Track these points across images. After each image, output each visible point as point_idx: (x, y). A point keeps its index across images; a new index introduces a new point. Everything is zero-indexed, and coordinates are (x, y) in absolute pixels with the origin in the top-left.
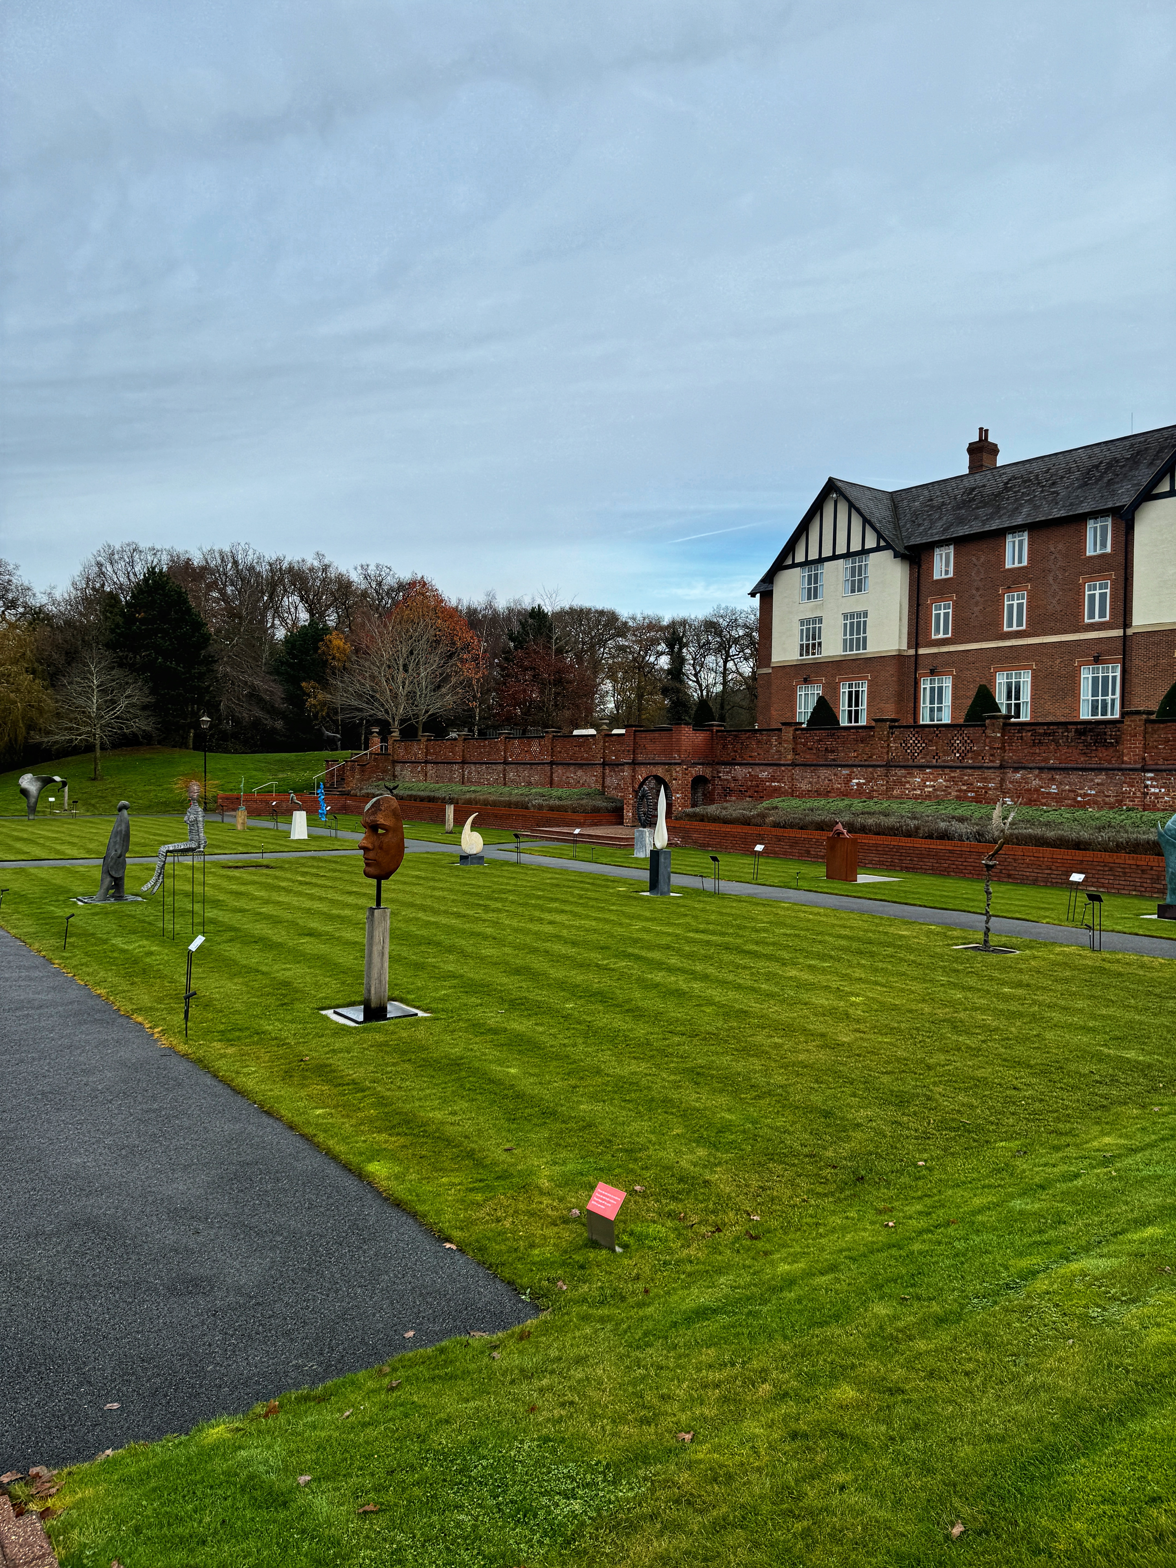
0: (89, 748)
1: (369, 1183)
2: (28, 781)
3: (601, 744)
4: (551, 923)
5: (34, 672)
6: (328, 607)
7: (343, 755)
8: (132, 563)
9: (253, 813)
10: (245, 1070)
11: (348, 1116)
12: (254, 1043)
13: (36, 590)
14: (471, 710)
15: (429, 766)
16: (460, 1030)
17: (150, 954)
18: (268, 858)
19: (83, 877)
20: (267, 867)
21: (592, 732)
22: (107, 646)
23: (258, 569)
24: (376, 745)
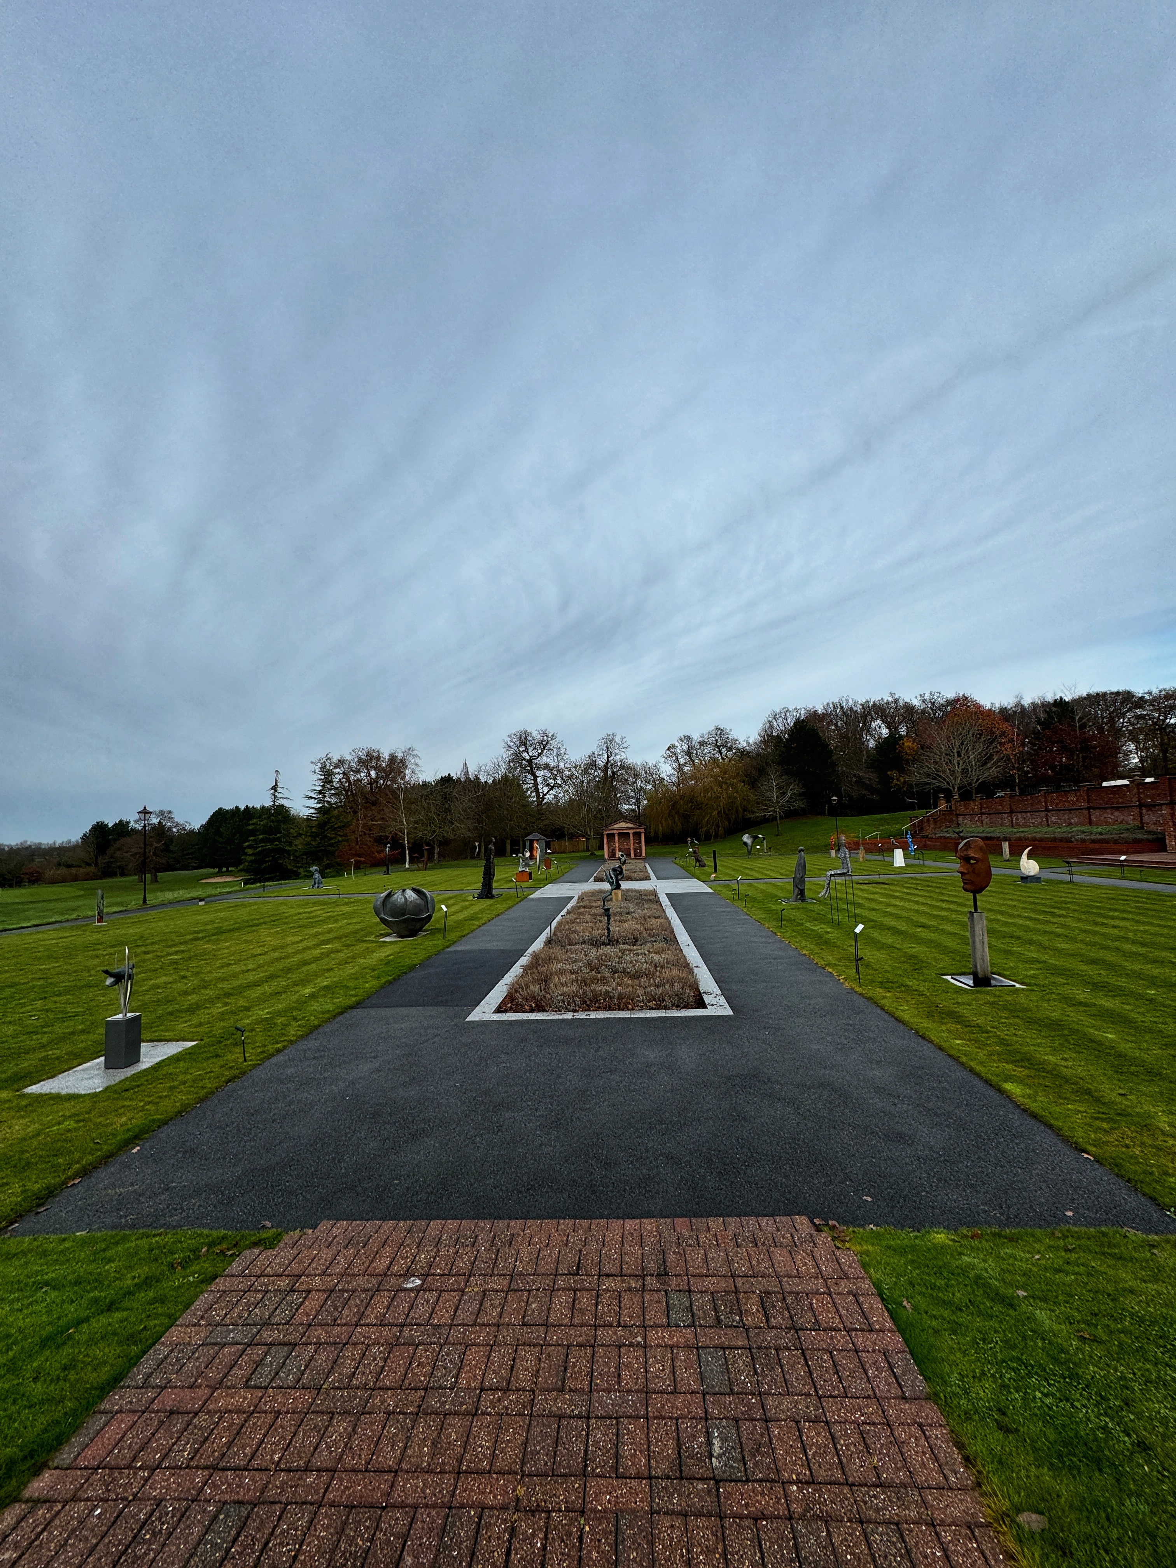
0: (775, 819)
1: (1008, 1097)
2: (746, 838)
3: (1135, 790)
4: (1114, 927)
5: (744, 782)
6: (900, 723)
7: (921, 814)
8: (786, 719)
9: (868, 851)
10: (901, 1008)
11: (980, 1048)
12: (902, 992)
13: (741, 740)
14: (1013, 776)
15: (984, 816)
16: (1054, 1000)
17: (828, 933)
18: (882, 878)
19: (782, 889)
20: (883, 883)
21: (1125, 782)
22: (779, 764)
23: (855, 709)
24: (943, 806)
